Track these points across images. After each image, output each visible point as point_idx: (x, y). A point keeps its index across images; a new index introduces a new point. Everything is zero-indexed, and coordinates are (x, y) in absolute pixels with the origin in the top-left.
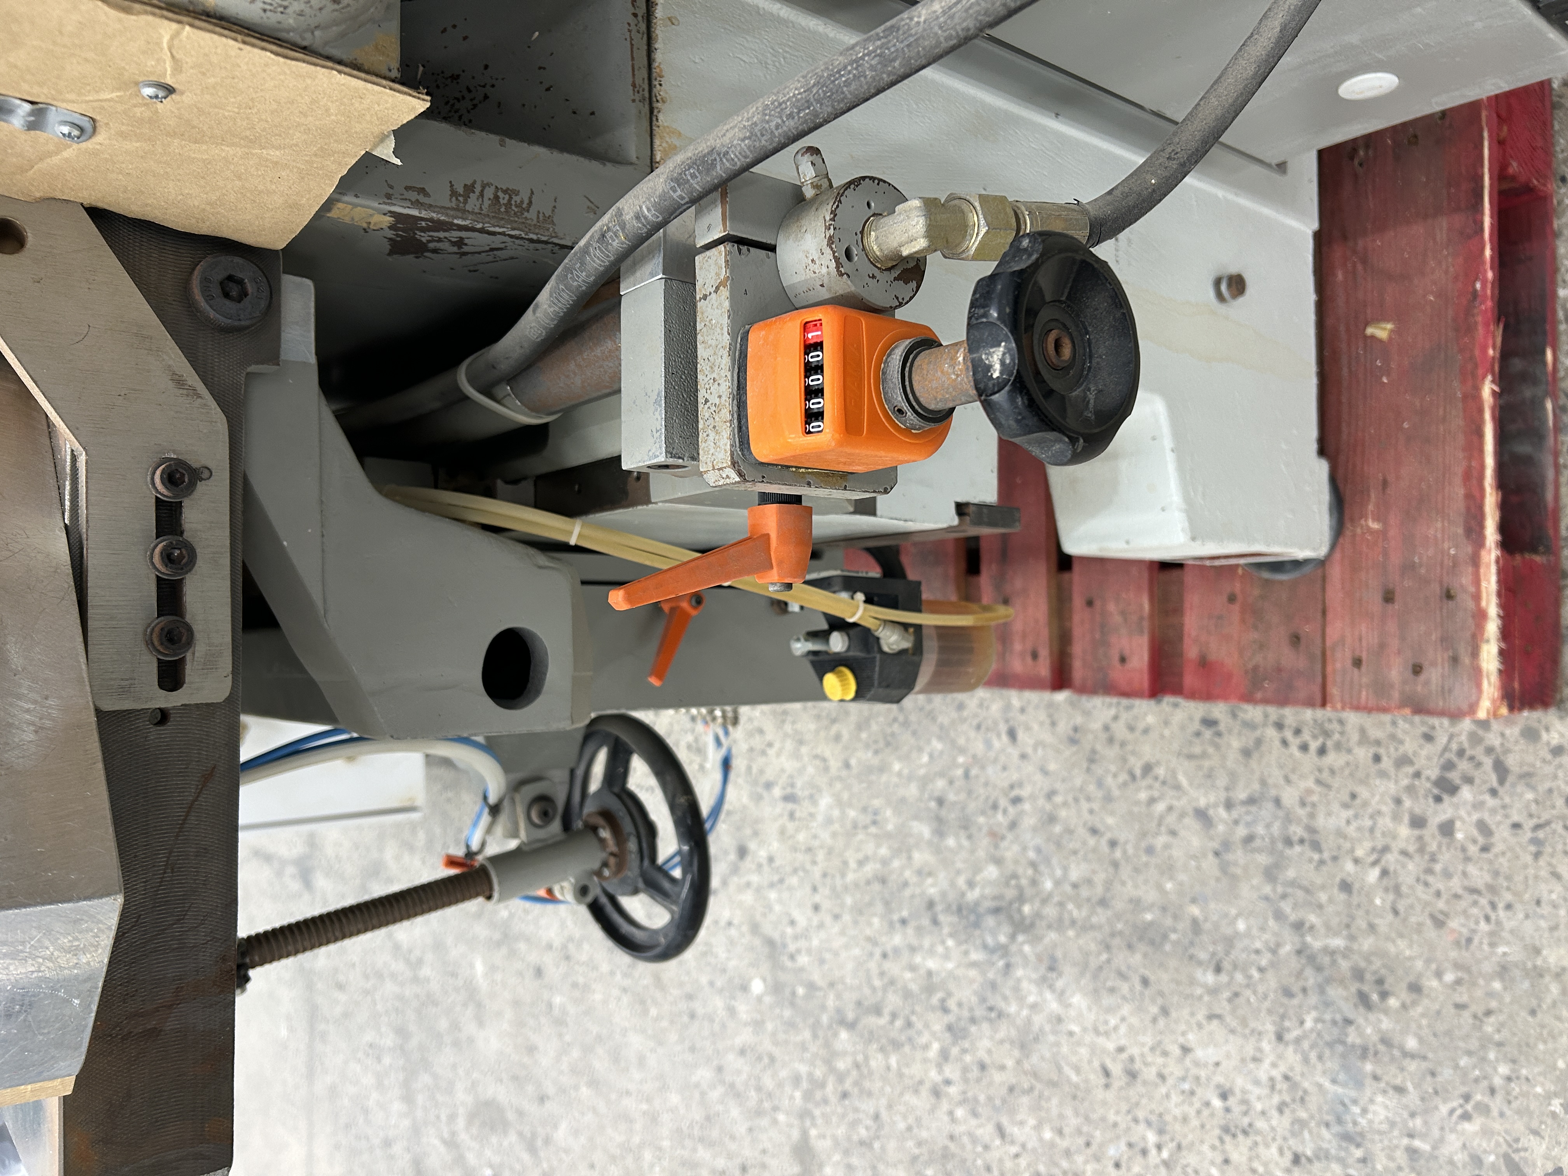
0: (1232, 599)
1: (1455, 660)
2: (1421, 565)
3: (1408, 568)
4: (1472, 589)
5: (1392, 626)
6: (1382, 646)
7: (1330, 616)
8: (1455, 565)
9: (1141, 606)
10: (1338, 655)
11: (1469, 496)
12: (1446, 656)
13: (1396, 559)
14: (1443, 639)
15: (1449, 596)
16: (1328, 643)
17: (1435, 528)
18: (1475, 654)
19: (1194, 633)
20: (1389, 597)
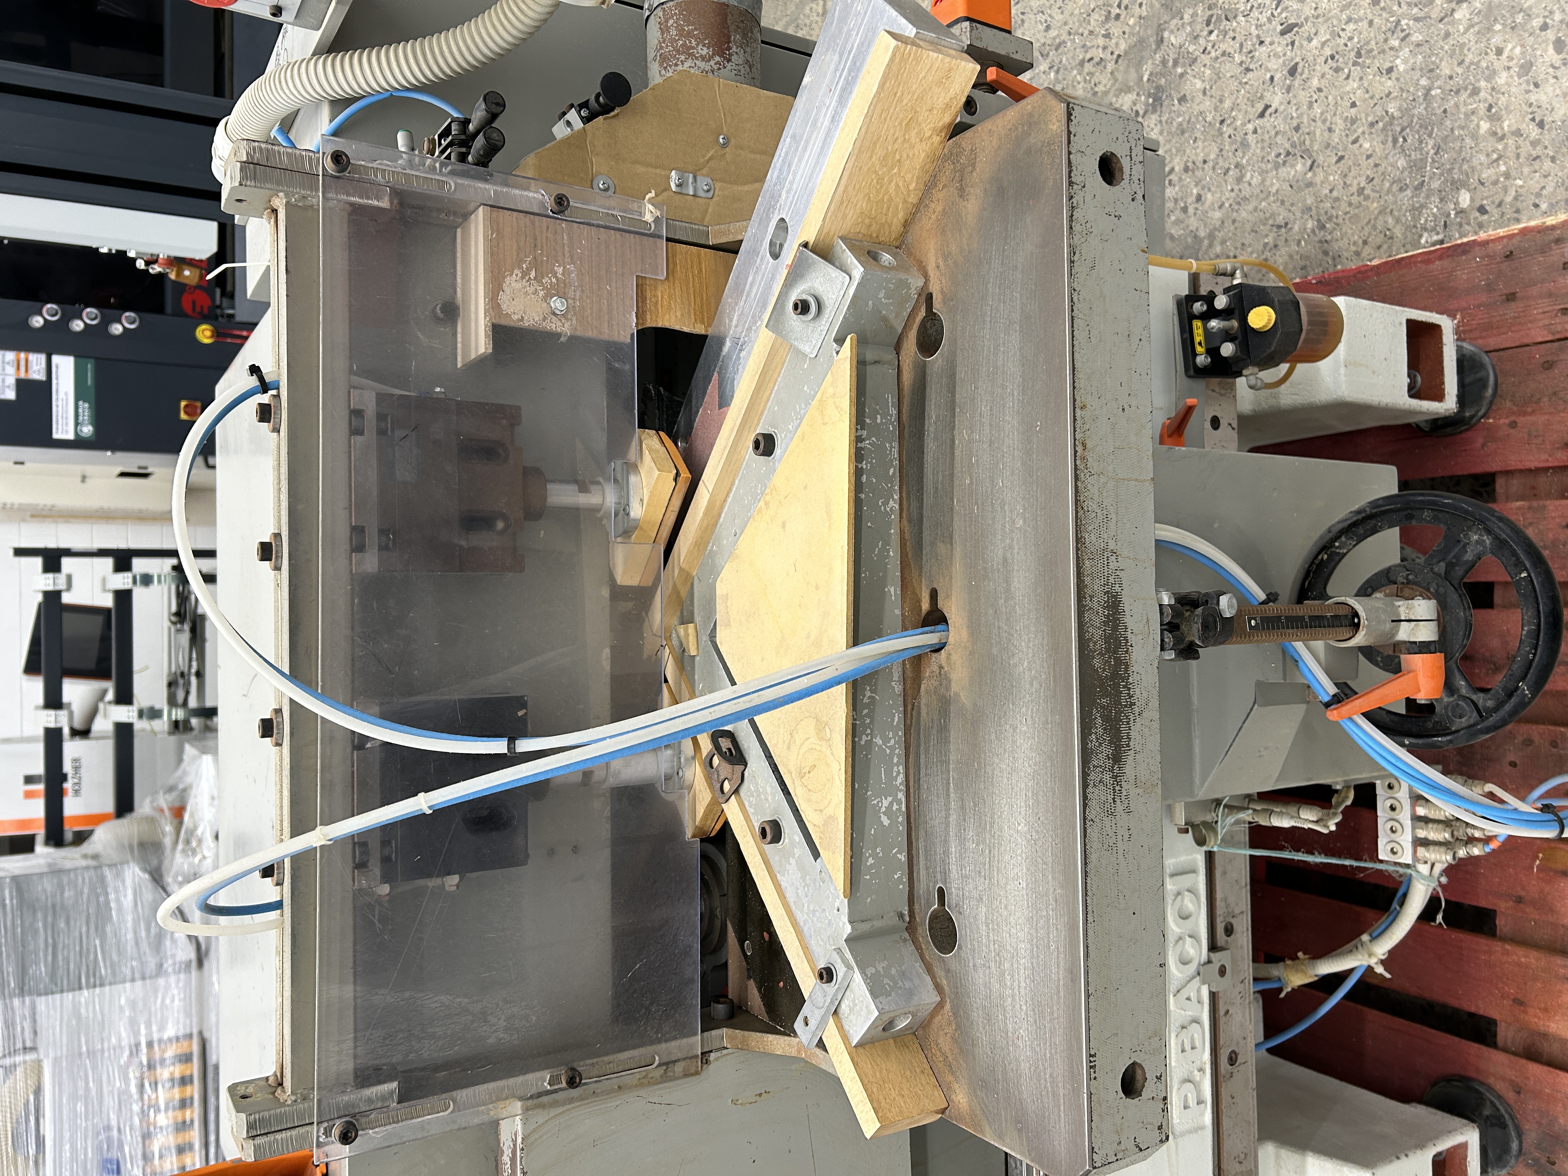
0: (1513, 425)
1: (1558, 241)
2: (1488, 279)
3: (1490, 288)
4: (1505, 240)
5: (1534, 291)
6: (1550, 295)
7: (1527, 341)
8: (1488, 256)
9: (1519, 508)
10: (1559, 328)
11: (1440, 258)
12: (1554, 247)
13: (1483, 298)
14: (1543, 252)
15: (1509, 256)
16: (1550, 338)
17: (1462, 276)
18: (1553, 228)
19: (1544, 457)
20: (1511, 297)
